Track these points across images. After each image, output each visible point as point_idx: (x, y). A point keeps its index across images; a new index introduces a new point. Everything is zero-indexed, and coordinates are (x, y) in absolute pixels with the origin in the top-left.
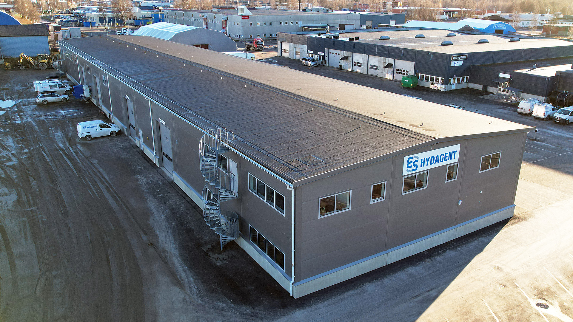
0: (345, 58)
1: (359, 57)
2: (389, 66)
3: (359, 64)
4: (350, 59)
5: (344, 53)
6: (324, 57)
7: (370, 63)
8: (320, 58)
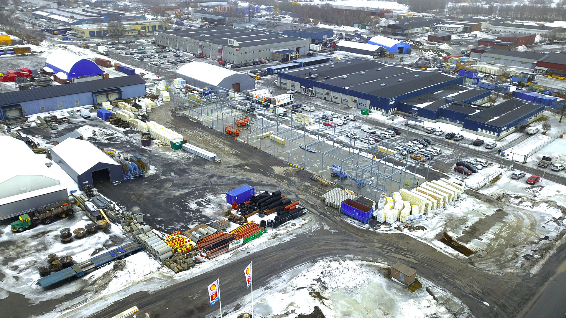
0: (327, 94)
1: (335, 94)
2: (355, 101)
3: (336, 98)
4: (330, 94)
5: (326, 91)
6: (312, 92)
7: (343, 98)
8: (310, 92)
